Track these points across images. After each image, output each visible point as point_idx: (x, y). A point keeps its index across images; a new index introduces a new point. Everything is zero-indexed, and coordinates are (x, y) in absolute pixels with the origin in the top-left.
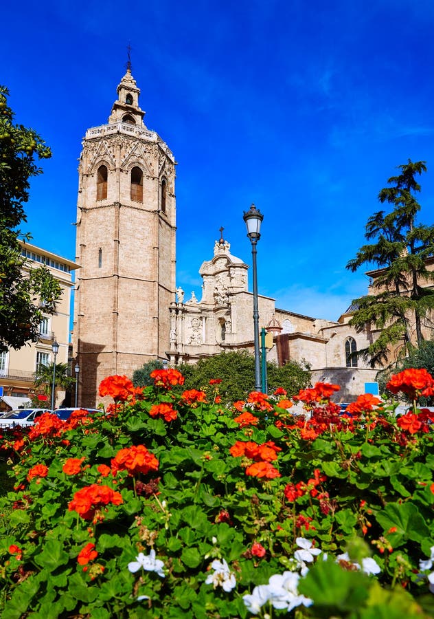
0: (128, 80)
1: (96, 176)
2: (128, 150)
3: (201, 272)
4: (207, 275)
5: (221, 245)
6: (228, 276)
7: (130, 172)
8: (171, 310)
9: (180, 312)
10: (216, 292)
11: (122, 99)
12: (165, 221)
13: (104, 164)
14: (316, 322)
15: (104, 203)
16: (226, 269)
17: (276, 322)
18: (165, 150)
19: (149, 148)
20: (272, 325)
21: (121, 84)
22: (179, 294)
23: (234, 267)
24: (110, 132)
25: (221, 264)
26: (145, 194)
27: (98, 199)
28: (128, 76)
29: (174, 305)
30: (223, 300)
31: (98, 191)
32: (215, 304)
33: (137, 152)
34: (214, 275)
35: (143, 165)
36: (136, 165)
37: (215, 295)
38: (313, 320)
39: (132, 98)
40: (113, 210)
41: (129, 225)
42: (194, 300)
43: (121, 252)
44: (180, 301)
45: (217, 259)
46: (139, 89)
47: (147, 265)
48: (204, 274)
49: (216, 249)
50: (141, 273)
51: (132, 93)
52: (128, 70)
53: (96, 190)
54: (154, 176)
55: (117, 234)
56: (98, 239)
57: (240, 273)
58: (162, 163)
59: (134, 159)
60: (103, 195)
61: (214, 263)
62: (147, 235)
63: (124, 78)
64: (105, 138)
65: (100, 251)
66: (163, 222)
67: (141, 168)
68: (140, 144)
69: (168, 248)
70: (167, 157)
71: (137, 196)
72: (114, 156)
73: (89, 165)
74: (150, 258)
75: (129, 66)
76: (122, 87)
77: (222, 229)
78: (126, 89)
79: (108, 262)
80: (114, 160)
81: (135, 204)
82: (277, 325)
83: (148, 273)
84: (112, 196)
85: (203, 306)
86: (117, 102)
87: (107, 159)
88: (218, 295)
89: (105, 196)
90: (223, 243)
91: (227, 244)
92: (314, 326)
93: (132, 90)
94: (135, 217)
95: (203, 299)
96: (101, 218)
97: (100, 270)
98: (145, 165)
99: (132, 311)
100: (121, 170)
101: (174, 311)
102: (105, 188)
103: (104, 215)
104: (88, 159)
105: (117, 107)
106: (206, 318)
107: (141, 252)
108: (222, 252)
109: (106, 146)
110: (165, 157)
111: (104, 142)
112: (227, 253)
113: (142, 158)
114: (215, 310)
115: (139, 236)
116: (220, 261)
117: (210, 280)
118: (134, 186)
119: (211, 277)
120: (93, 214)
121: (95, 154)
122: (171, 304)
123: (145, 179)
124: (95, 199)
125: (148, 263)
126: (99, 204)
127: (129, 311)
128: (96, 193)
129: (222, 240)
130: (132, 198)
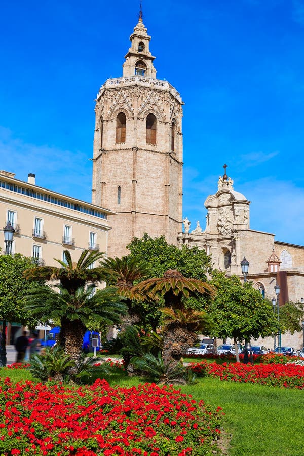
0: (140, 29)
1: (115, 122)
2: (144, 99)
3: (206, 204)
4: (211, 207)
5: (225, 180)
6: (231, 210)
7: (145, 119)
8: (178, 239)
9: (187, 241)
10: (220, 223)
11: (134, 47)
12: (174, 159)
13: (123, 111)
15: (122, 146)
16: (229, 203)
17: (275, 257)
18: (174, 94)
19: (162, 96)
20: (272, 260)
21: (134, 33)
22: (186, 224)
23: (238, 203)
24: (128, 84)
25: (225, 199)
26: (158, 138)
27: (117, 142)
28: (140, 25)
29: (181, 235)
30: (226, 231)
31: (117, 134)
32: (219, 235)
33: (151, 101)
34: (217, 207)
35: (156, 112)
36: (151, 112)
37: (218, 226)
39: (144, 44)
40: (131, 153)
41: (144, 166)
42: (199, 229)
43: (138, 190)
44: (187, 231)
45: (221, 194)
46: (150, 37)
47: (160, 201)
48: (209, 207)
49: (221, 184)
50: (154, 208)
51: (144, 41)
52: (140, 19)
53: (115, 134)
54: (166, 121)
55: (134, 174)
56: (118, 178)
57: (242, 208)
58: (172, 108)
59: (149, 107)
60: (121, 139)
61: (218, 197)
62: (159, 174)
63: (137, 27)
64: (124, 88)
65: (119, 188)
66: (173, 160)
67: (155, 114)
68: (154, 94)
69: (176, 183)
70: (176, 100)
71: (152, 140)
72: (132, 105)
73: (109, 112)
74: (163, 194)
75: (141, 16)
76: (135, 36)
77: (225, 166)
78: (138, 37)
79: (126, 199)
80: (132, 109)
81: (150, 147)
82: (276, 260)
83: (161, 208)
84: (130, 142)
85: (208, 236)
86: (130, 50)
87: (126, 107)
88: (221, 226)
89: (123, 140)
90: (227, 179)
91: (230, 180)
93: (144, 38)
94: (150, 158)
95: (208, 229)
96: (120, 160)
97: (118, 205)
98: (158, 111)
100: (138, 118)
101: (181, 241)
102: (124, 133)
103: (123, 157)
104: (108, 106)
105: (130, 55)
106: (210, 246)
107: (154, 190)
108: (226, 188)
109: (125, 96)
110: (174, 101)
111: (123, 92)
112: (230, 188)
113: (155, 105)
114: (219, 240)
116: (224, 195)
117: (214, 212)
118: (149, 130)
119: (215, 209)
120: (113, 156)
121: (114, 102)
122: (179, 233)
123: (158, 124)
124: (115, 142)
125: (160, 199)
126: (118, 147)
128: (115, 137)
129: (225, 177)
130: (147, 142)
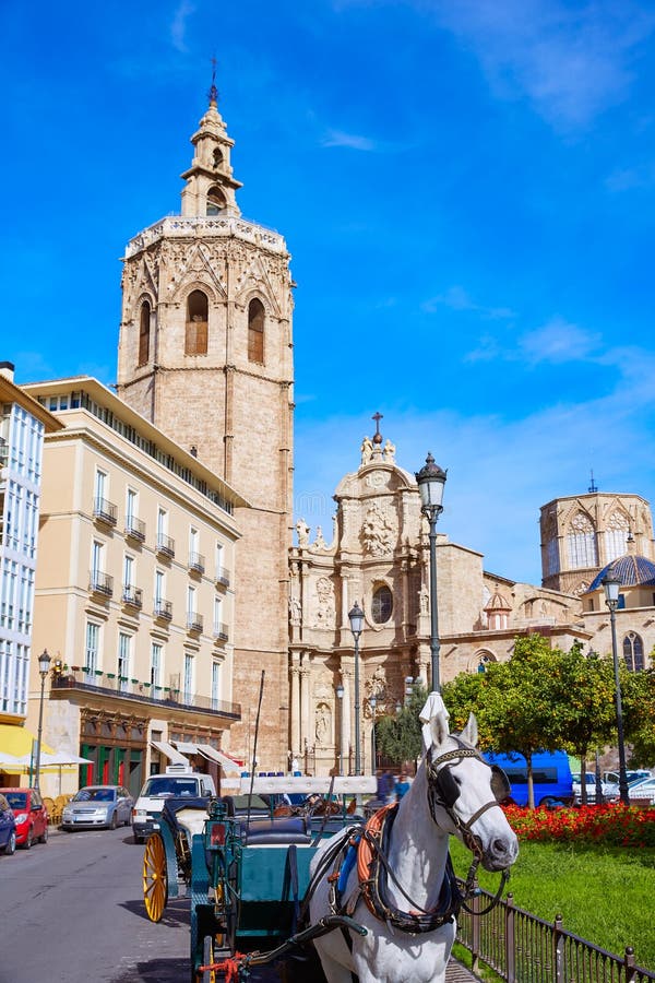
1: (183, 309)
3: (340, 492)
4: (349, 499)
7: (247, 308)
8: (290, 563)
9: (305, 566)
10: (368, 531)
13: (202, 288)
14: (516, 589)
15: (200, 361)
19: (274, 265)
20: (497, 605)
22: (302, 531)
24: (214, 231)
26: (268, 350)
27: (188, 352)
29: (295, 553)
30: (383, 547)
31: (187, 336)
32: (365, 554)
34: (359, 499)
35: (265, 297)
36: (256, 295)
37: (366, 537)
38: (511, 584)
40: (221, 377)
41: (245, 407)
42: (322, 543)
44: (304, 546)
45: (368, 472)
46: (233, 141)
47: (271, 481)
48: (345, 498)
50: (261, 496)
51: (222, 147)
53: (184, 334)
54: (281, 317)
55: (227, 424)
56: (191, 430)
57: (418, 501)
59: (252, 284)
60: (199, 346)
61: (362, 477)
62: (270, 425)
64: (203, 241)
65: (194, 452)
67: (262, 300)
71: (257, 354)
72: (221, 278)
73: (171, 286)
74: (277, 468)
77: (378, 417)
81: (254, 368)
83: (273, 497)
84: (216, 355)
85: (345, 557)
87: (207, 279)
88: (372, 538)
89: (203, 348)
90: (381, 442)
91: (388, 446)
92: (513, 595)
93: (222, 141)
94: (254, 391)
95: (343, 542)
96: (196, 390)
98: (268, 296)
99: (251, 569)
100: (235, 305)
102: (204, 334)
103: (202, 384)
104: (166, 274)
106: (348, 580)
107: (262, 457)
108: (378, 459)
109: (206, 257)
113: (264, 283)
114: (363, 566)
115: (260, 427)
116: (375, 474)
117: (354, 508)
118: (253, 334)
119: (356, 501)
121: (183, 267)
122: (290, 550)
123: (267, 322)
124: (183, 352)
125: (272, 475)
126: (191, 362)
127: (246, 568)
128: (184, 341)
130: (249, 358)
